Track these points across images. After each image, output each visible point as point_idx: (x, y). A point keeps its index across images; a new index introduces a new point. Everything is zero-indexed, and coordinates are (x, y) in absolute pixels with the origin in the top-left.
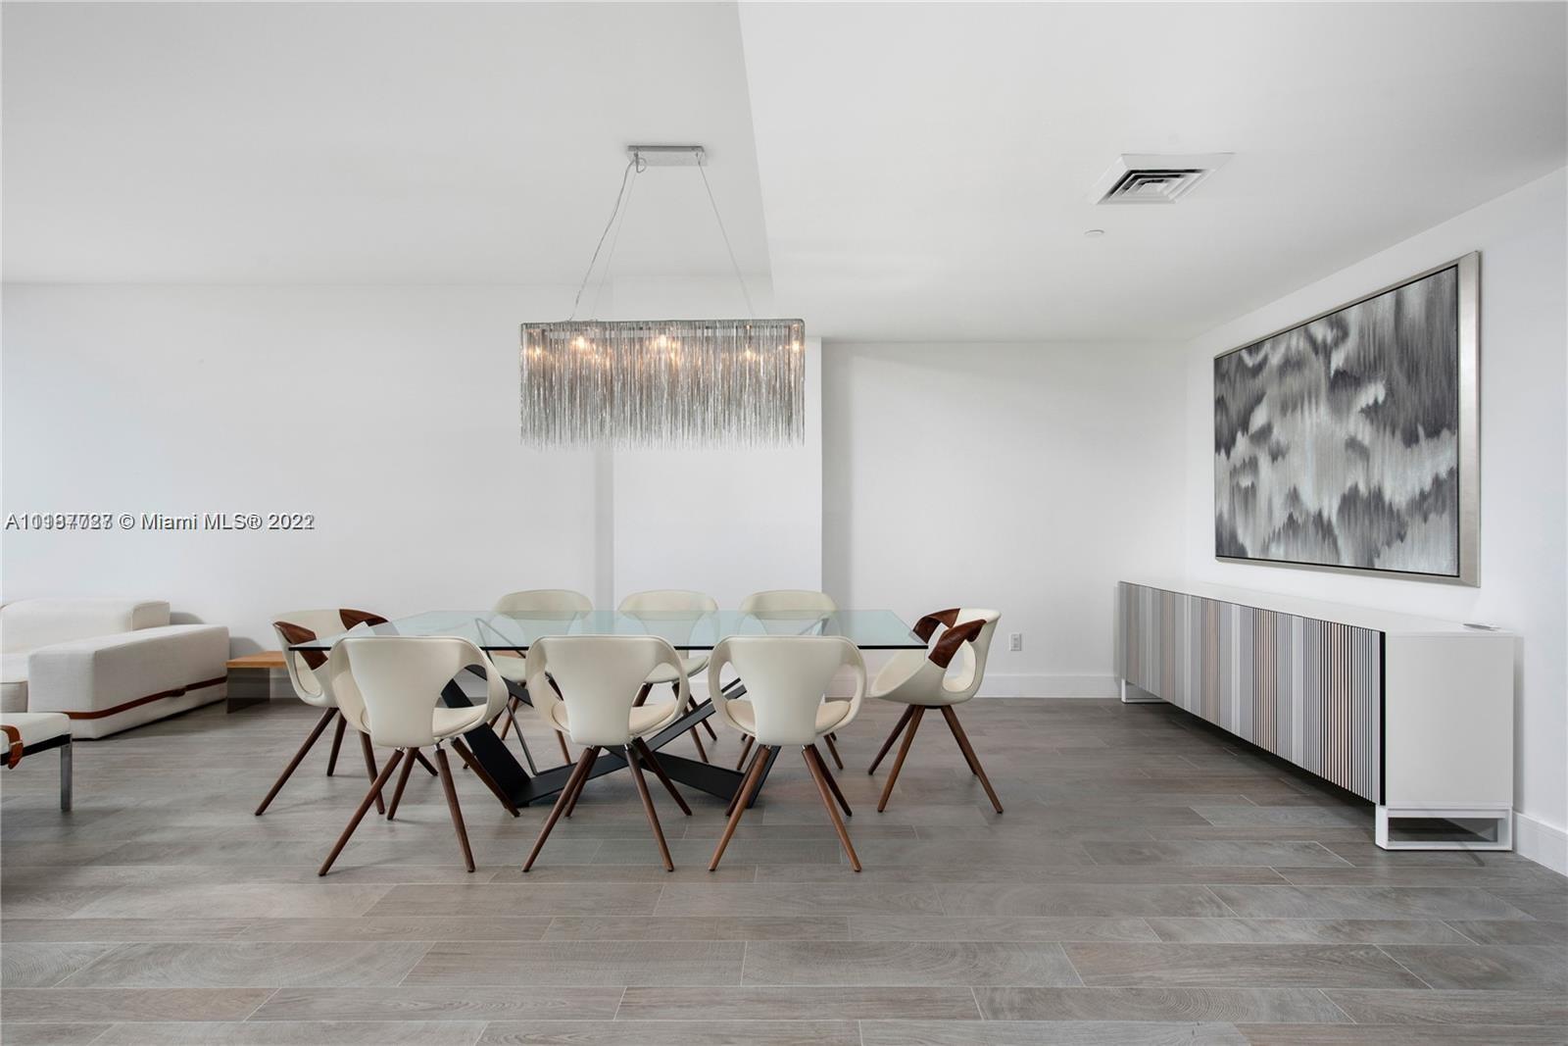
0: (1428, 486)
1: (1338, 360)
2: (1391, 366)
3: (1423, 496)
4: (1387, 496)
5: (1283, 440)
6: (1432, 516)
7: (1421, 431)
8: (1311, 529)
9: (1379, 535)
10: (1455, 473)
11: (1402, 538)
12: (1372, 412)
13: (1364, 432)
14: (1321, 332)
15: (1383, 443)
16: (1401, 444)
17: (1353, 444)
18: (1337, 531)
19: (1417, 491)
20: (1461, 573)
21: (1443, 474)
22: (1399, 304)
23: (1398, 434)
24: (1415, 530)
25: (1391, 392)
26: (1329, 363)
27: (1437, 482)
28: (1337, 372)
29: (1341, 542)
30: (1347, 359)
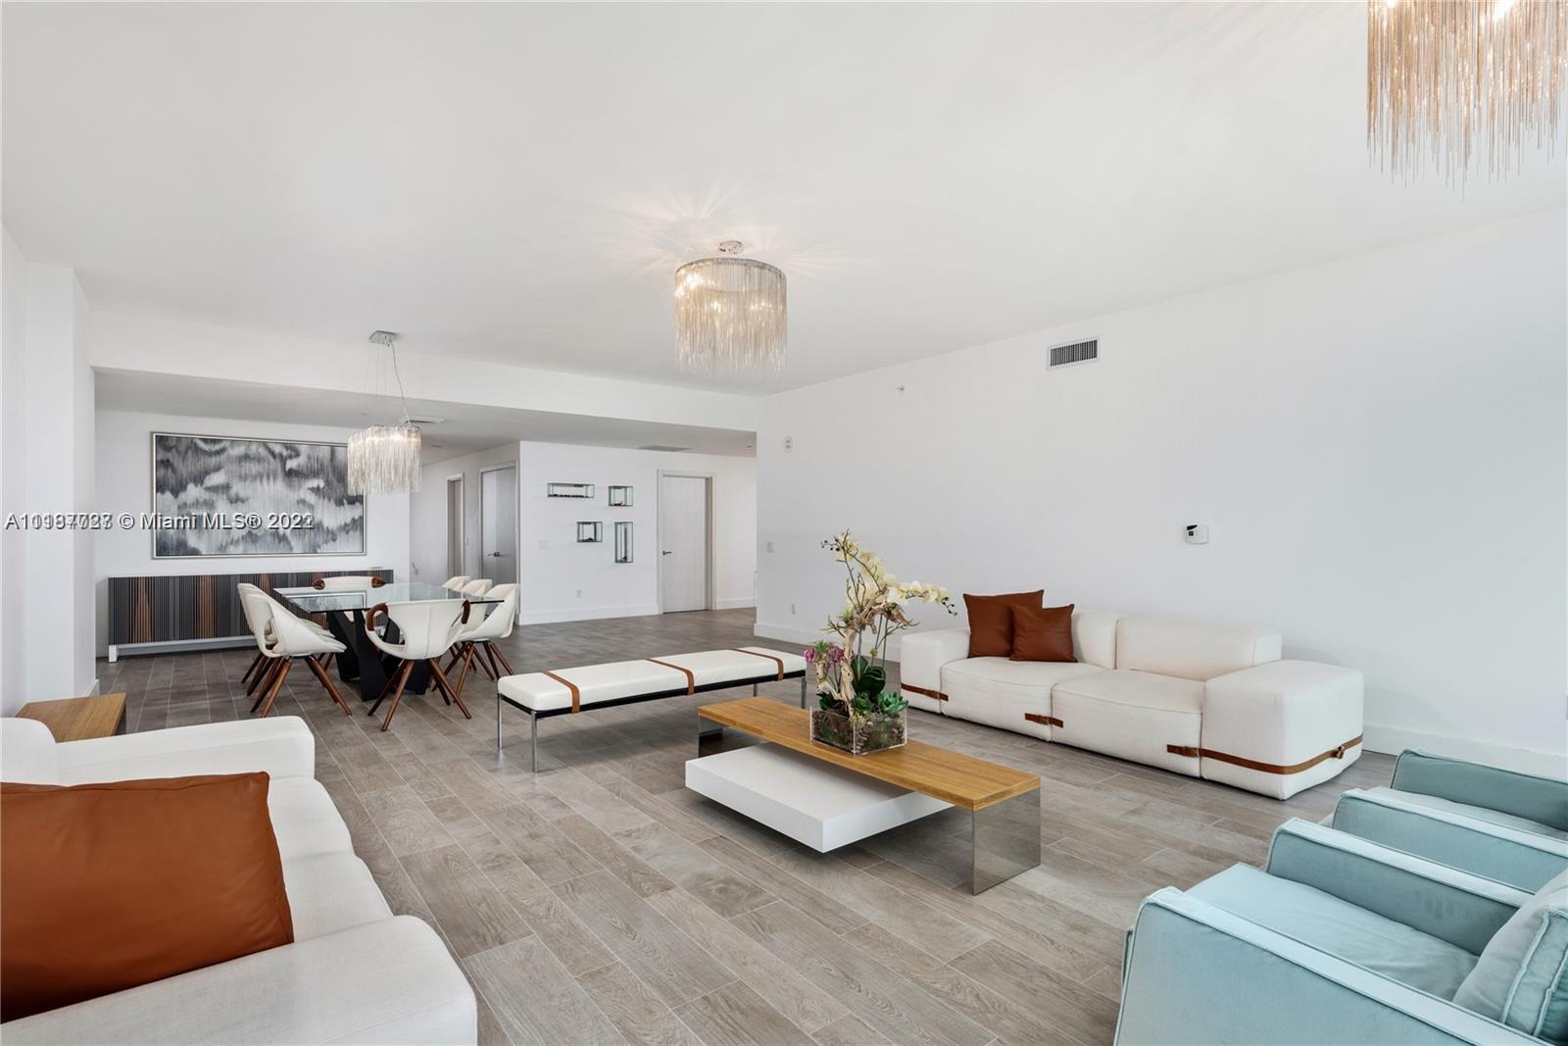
0: (348, 521)
1: (291, 464)
2: (328, 474)
3: (346, 525)
4: (326, 524)
5: (242, 495)
6: (351, 533)
7: (345, 501)
8: (269, 539)
9: (320, 539)
10: (361, 518)
11: (334, 540)
12: (316, 490)
13: (311, 498)
14: (278, 449)
15: (323, 505)
16: (334, 506)
17: (302, 502)
18: (290, 538)
19: (343, 524)
20: (363, 551)
21: (356, 517)
22: (333, 453)
23: (332, 501)
24: (341, 537)
25: (328, 483)
26: (285, 464)
27: (354, 520)
28: (290, 470)
29: (293, 543)
30: (299, 466)
